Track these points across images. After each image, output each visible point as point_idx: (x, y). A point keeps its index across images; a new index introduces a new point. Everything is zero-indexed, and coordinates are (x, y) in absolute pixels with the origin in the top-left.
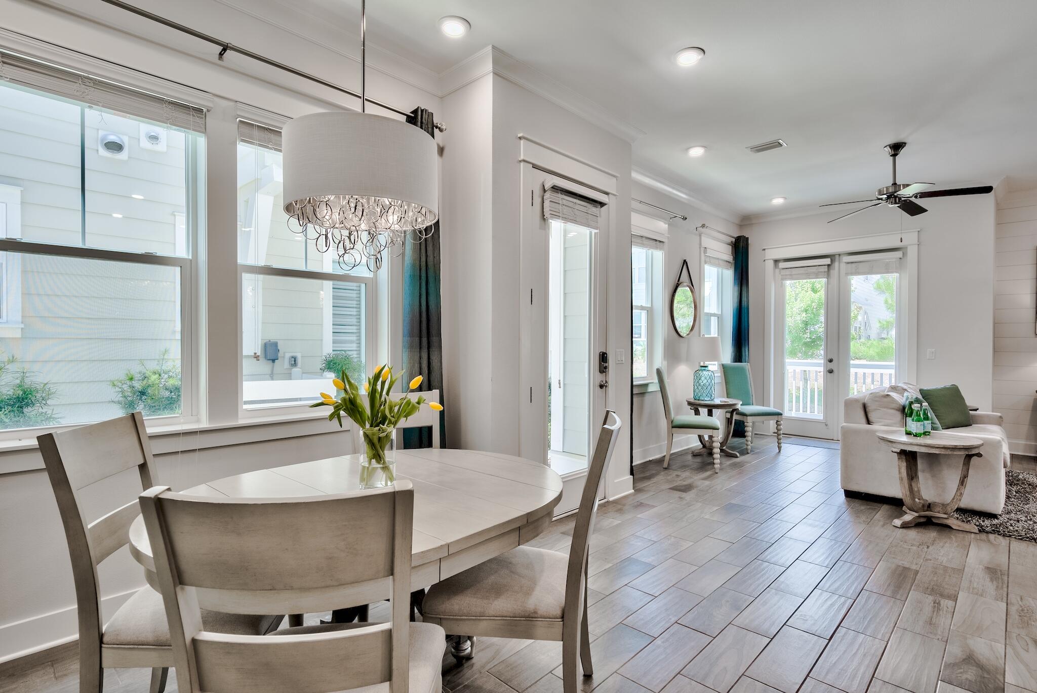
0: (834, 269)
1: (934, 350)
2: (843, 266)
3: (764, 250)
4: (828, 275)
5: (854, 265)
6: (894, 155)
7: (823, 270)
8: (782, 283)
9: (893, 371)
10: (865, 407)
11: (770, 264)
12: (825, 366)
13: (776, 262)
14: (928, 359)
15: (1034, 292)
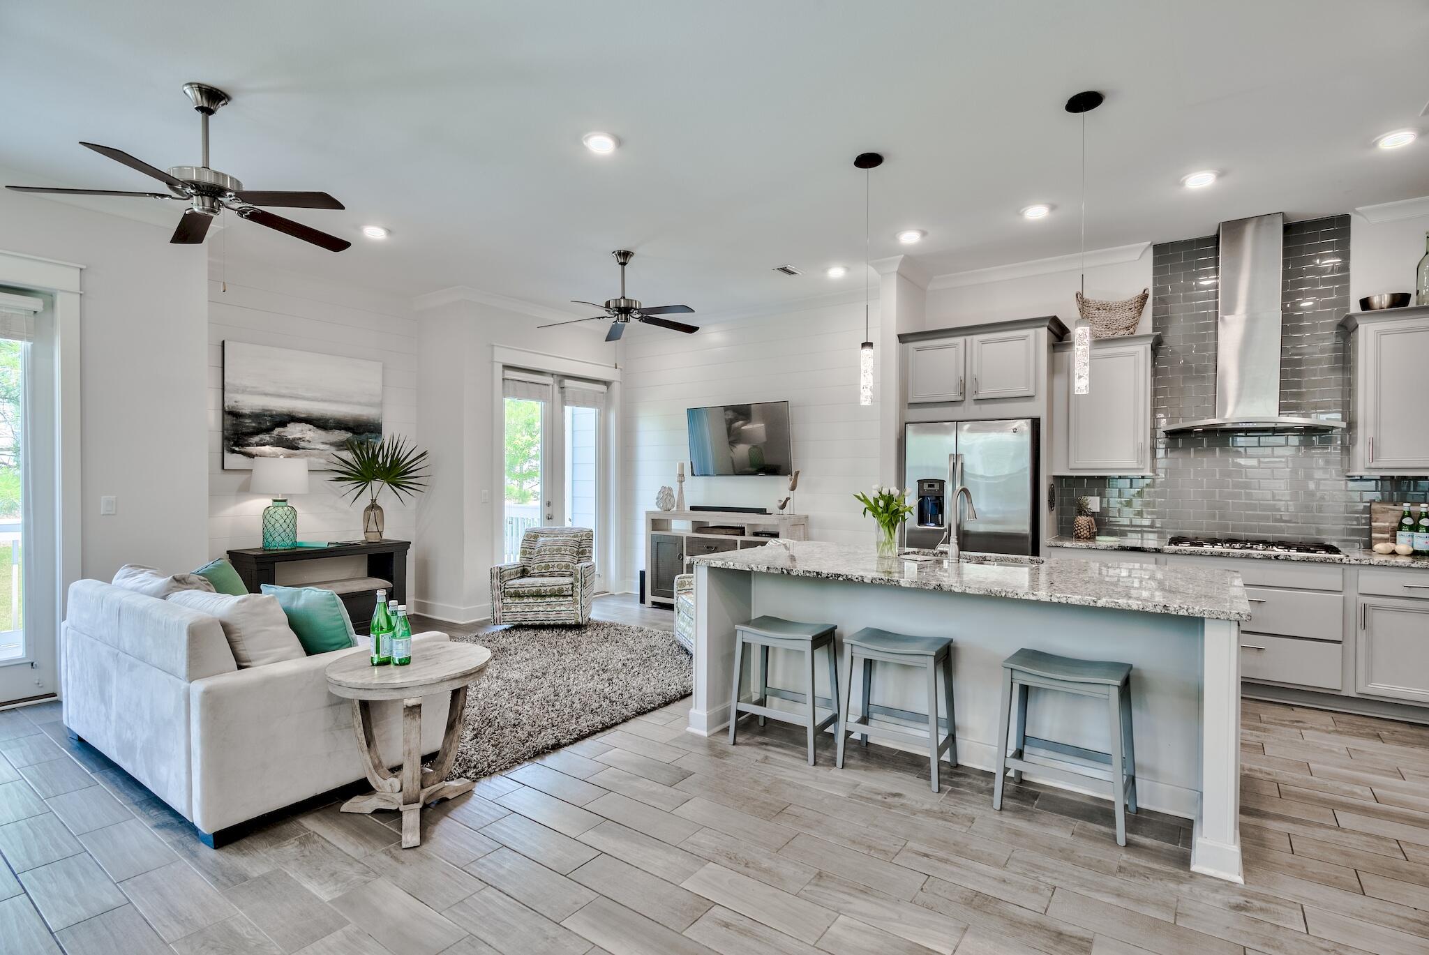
1: (114, 497)
14: (103, 515)
15: (220, 408)
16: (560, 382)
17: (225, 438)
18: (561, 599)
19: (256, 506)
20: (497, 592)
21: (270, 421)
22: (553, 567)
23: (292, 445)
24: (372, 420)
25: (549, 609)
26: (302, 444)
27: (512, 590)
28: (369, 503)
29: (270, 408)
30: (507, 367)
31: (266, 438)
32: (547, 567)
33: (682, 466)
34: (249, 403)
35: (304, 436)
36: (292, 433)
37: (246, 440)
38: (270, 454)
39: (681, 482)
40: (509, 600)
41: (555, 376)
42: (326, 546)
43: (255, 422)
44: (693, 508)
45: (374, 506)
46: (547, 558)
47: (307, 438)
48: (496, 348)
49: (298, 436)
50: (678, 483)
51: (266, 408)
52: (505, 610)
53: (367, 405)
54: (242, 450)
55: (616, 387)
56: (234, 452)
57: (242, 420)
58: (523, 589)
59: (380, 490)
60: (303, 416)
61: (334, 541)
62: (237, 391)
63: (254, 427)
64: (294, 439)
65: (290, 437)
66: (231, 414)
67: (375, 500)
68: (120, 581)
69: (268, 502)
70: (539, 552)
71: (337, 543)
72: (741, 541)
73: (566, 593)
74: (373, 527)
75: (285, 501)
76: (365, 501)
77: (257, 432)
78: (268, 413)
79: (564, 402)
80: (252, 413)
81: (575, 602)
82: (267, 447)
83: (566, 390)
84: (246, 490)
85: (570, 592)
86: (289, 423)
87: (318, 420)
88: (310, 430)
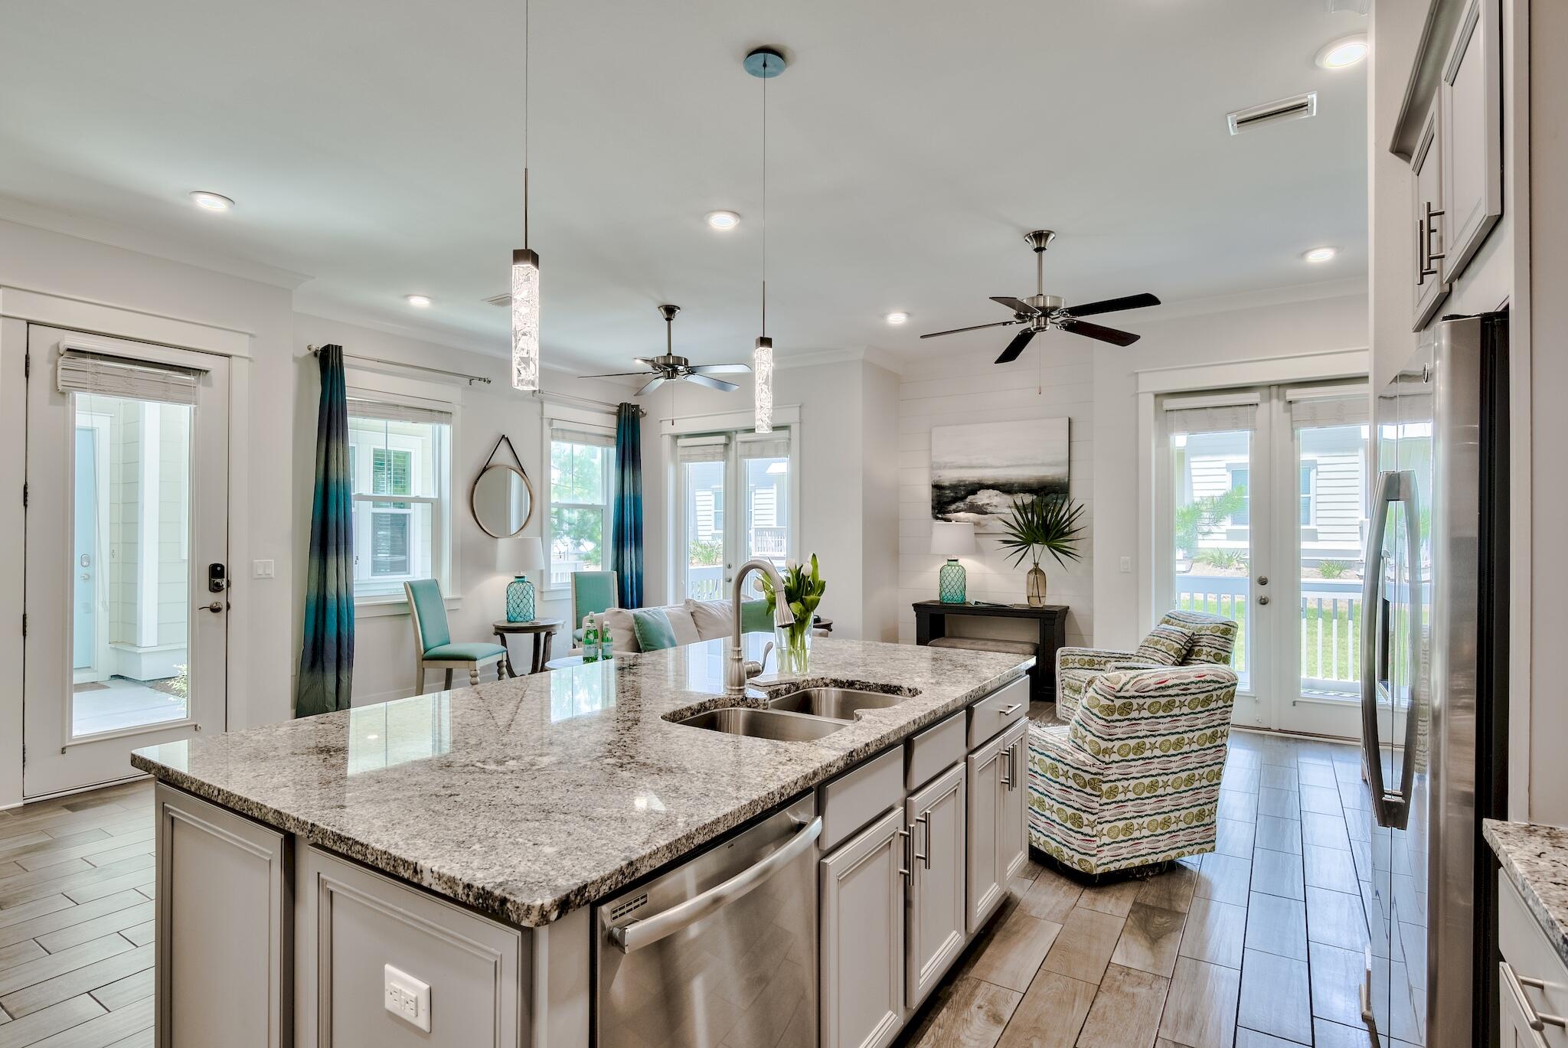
0: (731, 450)
3: (661, 421)
4: (725, 457)
6: (669, 319)
7: (720, 451)
11: (667, 441)
12: (725, 573)
13: (677, 437)
15: (931, 483)
17: (933, 507)
21: (964, 490)
23: (980, 510)
24: (1058, 480)
26: (990, 509)
28: (1032, 567)
29: (964, 479)
30: (1165, 395)
31: (961, 505)
34: (949, 477)
35: (991, 501)
36: (981, 499)
37: (948, 508)
38: (964, 519)
43: (953, 492)
45: (1037, 571)
47: (995, 503)
49: (986, 501)
51: (960, 479)
53: (1051, 465)
54: (944, 517)
56: (937, 518)
57: (944, 492)
59: (1040, 552)
60: (990, 483)
62: (940, 467)
63: (952, 497)
64: (983, 505)
65: (980, 503)
66: (937, 487)
67: (1038, 563)
74: (1035, 592)
75: (956, 560)
76: (1028, 565)
77: (955, 500)
78: (962, 483)
79: (1295, 424)
80: (951, 484)
82: (962, 513)
83: (1298, 405)
86: (979, 490)
87: (1004, 485)
88: (997, 495)
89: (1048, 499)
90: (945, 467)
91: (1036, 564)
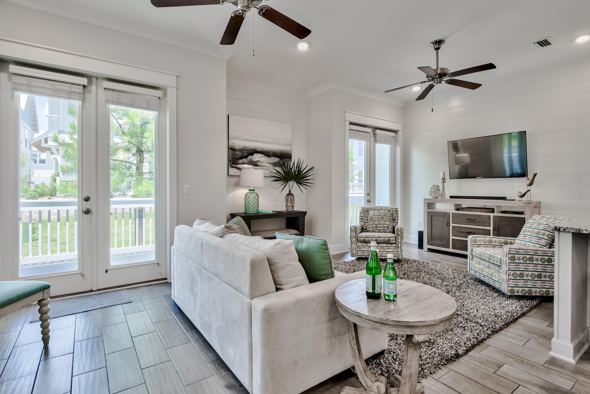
0: (91, 93)
1: (189, 186)
2: (101, 92)
4: (83, 98)
5: (115, 94)
7: (77, 91)
8: (13, 94)
9: (153, 206)
10: (270, 263)
12: (81, 206)
14: (185, 194)
15: (227, 147)
16: (373, 131)
17: (229, 161)
18: (389, 245)
19: (242, 192)
20: (354, 240)
21: (247, 153)
22: (380, 227)
23: (255, 164)
24: (288, 152)
25: (382, 250)
26: (260, 164)
27: (362, 239)
28: (288, 192)
29: (247, 146)
30: (351, 123)
31: (245, 160)
32: (377, 227)
33: (444, 174)
34: (239, 144)
35: (260, 160)
37: (238, 162)
38: (247, 168)
39: (444, 182)
40: (360, 244)
41: (372, 128)
42: (271, 212)
43: (241, 153)
44: (451, 197)
45: (290, 194)
46: (376, 222)
47: (262, 161)
48: (346, 113)
49: (258, 160)
50: (442, 183)
51: (245, 146)
52: (358, 249)
53: (285, 145)
54: (236, 166)
55: (400, 133)
56: (232, 167)
57: (236, 152)
58: (368, 239)
59: (293, 185)
60: (260, 150)
61: (275, 210)
62: (234, 139)
63: (240, 156)
64: (256, 161)
65: (255, 160)
66: (231, 149)
67: (291, 191)
68: (197, 226)
69: (246, 191)
70: (371, 219)
71: (276, 211)
72: (494, 216)
73: (392, 242)
74: (289, 204)
75: (254, 190)
76: (286, 191)
77: (242, 158)
78: (246, 149)
79: (376, 141)
80: (240, 149)
81: (398, 247)
82: (246, 165)
83: (377, 135)
84: (238, 185)
85: (394, 242)
86: (254, 153)
87: (266, 152)
88: (262, 157)
89: (284, 160)
90: (236, 139)
91: (290, 191)
